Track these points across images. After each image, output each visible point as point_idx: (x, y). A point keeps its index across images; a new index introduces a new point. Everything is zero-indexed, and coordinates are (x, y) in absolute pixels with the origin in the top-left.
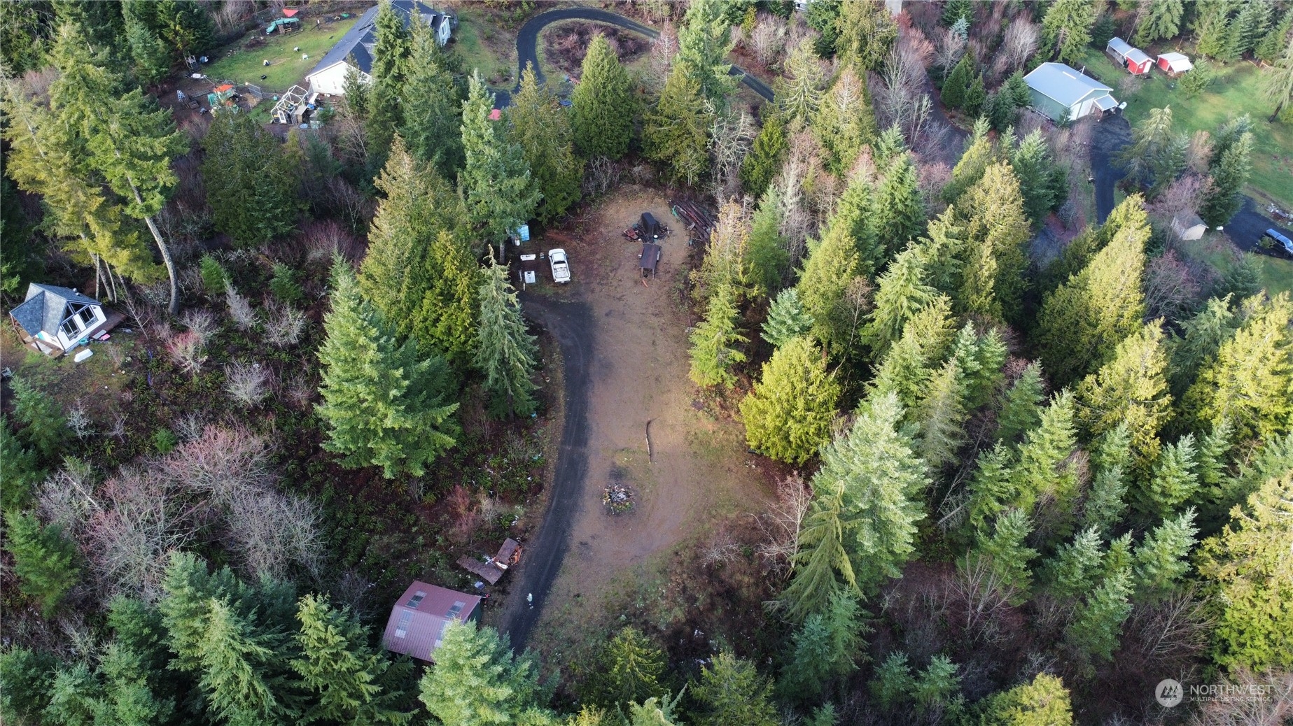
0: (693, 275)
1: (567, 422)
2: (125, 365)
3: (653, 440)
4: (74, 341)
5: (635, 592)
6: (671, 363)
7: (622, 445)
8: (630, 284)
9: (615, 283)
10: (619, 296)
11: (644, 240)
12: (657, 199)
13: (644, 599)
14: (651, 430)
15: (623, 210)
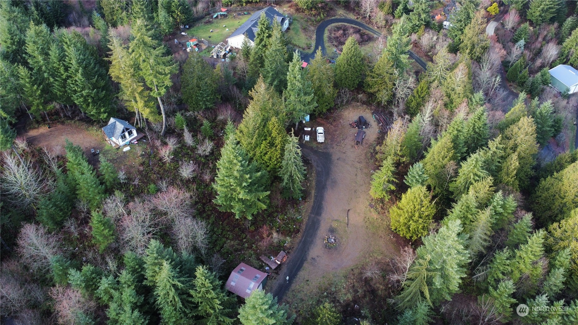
0: (378, 148)
1: (314, 204)
2: (142, 155)
3: (349, 218)
4: (124, 143)
5: (332, 284)
6: (362, 185)
7: (336, 218)
8: (350, 147)
9: (343, 146)
10: (344, 151)
11: (359, 128)
12: (367, 110)
13: (336, 287)
14: (349, 213)
15: (351, 113)
